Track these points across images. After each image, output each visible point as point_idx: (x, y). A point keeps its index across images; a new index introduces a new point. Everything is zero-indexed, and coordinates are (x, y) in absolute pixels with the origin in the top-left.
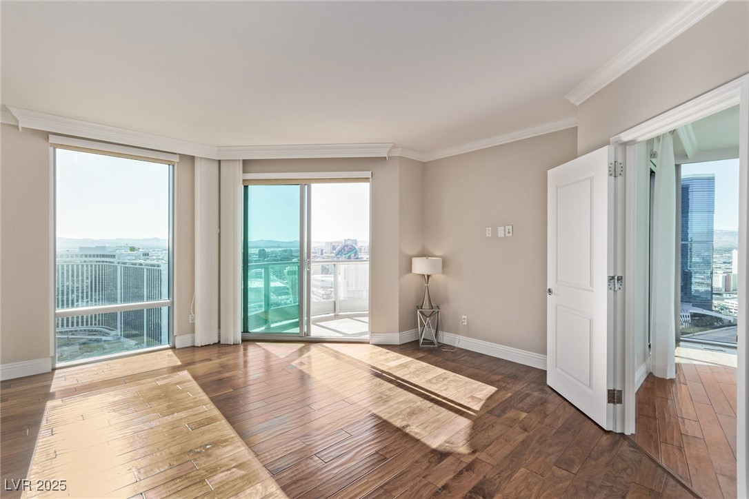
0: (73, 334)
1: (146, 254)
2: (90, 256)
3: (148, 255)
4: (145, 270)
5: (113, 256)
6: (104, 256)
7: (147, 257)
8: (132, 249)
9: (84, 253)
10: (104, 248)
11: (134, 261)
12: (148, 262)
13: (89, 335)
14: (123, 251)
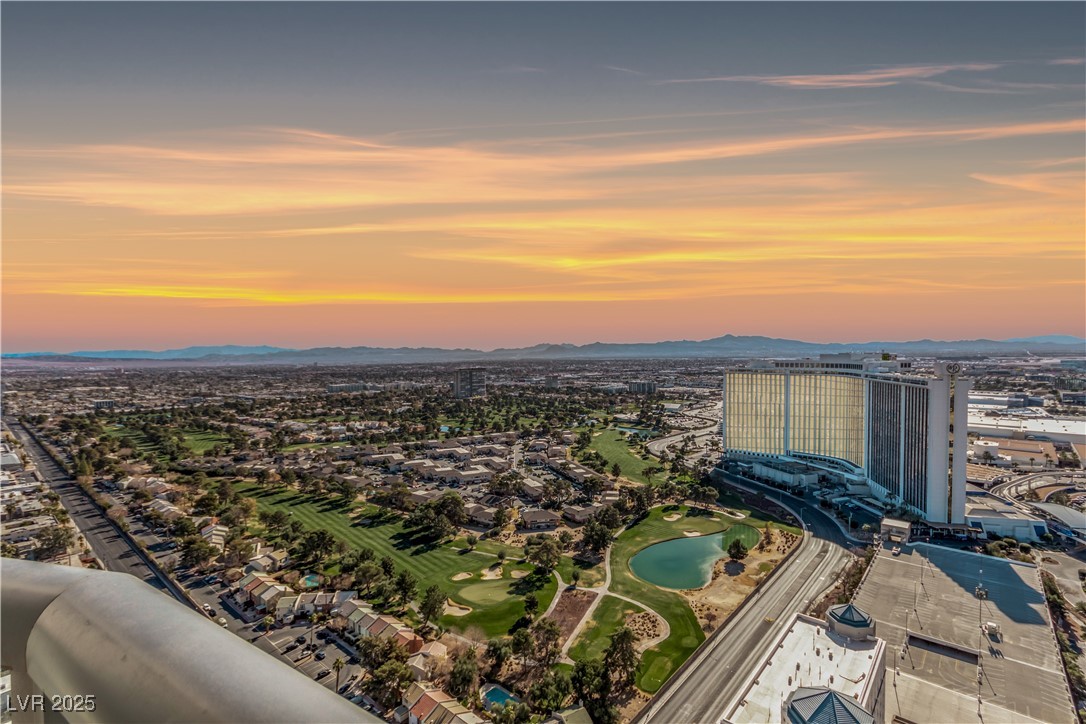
0: (812, 462)
1: (906, 365)
2: (832, 366)
3: (909, 366)
4: (903, 389)
5: (860, 367)
6: (848, 366)
7: (906, 369)
8: (886, 357)
9: (825, 362)
10: (848, 355)
11: (886, 375)
12: (909, 376)
13: (829, 467)
14: (873, 360)
